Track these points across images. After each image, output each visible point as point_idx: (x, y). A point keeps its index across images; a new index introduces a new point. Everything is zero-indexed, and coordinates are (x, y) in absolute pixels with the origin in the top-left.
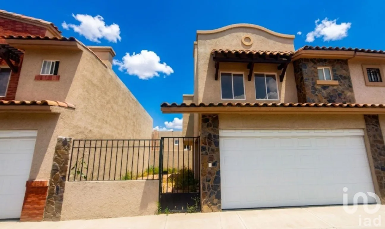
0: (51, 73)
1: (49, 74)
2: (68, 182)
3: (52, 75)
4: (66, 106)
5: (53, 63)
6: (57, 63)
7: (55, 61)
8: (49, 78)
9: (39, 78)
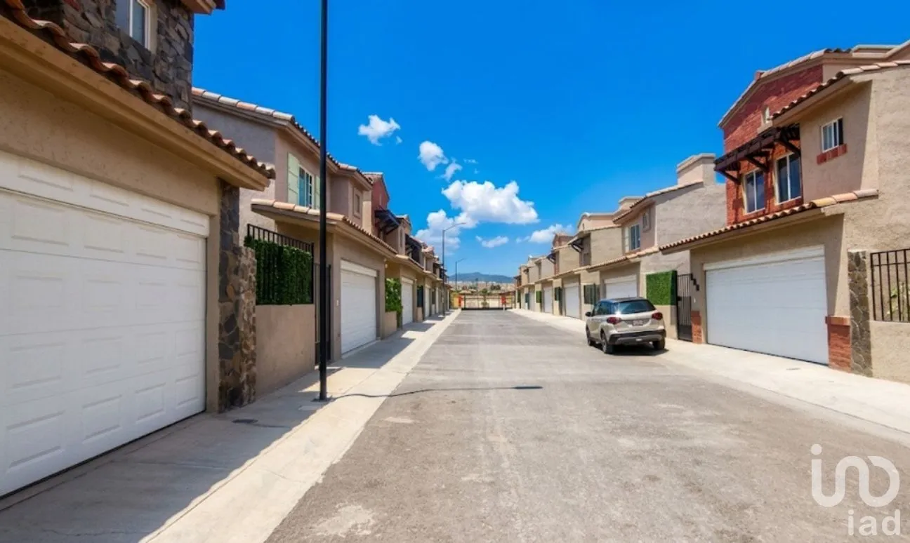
0: (836, 144)
1: (834, 147)
2: (875, 322)
3: (838, 146)
4: (855, 197)
5: (835, 124)
6: (840, 121)
7: (836, 121)
8: (835, 154)
9: (822, 159)
